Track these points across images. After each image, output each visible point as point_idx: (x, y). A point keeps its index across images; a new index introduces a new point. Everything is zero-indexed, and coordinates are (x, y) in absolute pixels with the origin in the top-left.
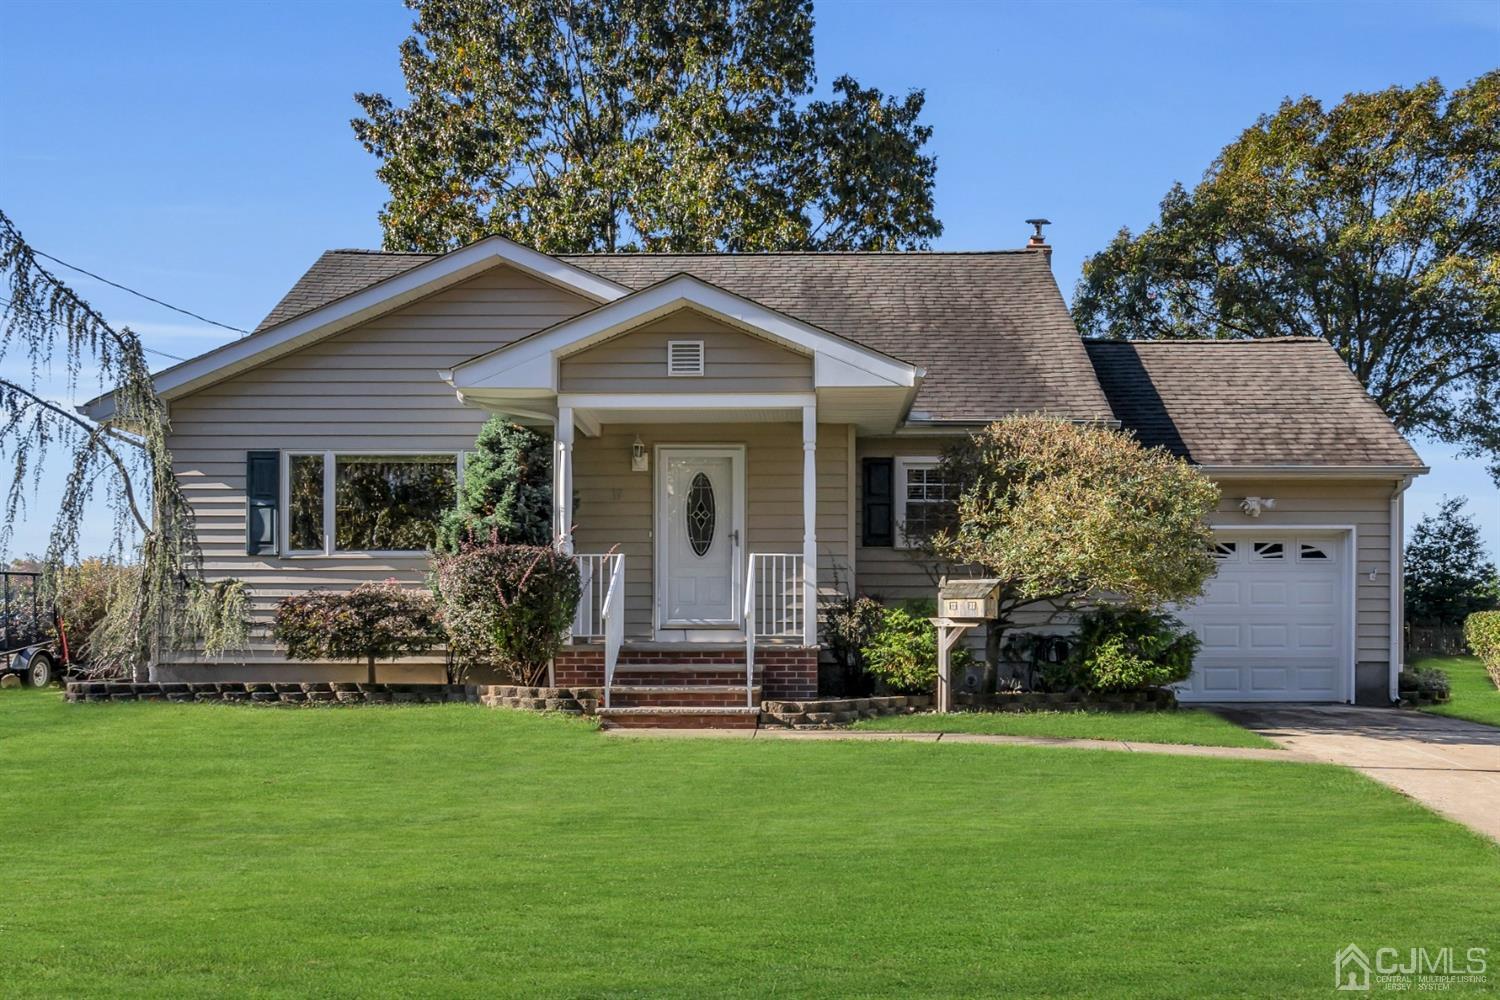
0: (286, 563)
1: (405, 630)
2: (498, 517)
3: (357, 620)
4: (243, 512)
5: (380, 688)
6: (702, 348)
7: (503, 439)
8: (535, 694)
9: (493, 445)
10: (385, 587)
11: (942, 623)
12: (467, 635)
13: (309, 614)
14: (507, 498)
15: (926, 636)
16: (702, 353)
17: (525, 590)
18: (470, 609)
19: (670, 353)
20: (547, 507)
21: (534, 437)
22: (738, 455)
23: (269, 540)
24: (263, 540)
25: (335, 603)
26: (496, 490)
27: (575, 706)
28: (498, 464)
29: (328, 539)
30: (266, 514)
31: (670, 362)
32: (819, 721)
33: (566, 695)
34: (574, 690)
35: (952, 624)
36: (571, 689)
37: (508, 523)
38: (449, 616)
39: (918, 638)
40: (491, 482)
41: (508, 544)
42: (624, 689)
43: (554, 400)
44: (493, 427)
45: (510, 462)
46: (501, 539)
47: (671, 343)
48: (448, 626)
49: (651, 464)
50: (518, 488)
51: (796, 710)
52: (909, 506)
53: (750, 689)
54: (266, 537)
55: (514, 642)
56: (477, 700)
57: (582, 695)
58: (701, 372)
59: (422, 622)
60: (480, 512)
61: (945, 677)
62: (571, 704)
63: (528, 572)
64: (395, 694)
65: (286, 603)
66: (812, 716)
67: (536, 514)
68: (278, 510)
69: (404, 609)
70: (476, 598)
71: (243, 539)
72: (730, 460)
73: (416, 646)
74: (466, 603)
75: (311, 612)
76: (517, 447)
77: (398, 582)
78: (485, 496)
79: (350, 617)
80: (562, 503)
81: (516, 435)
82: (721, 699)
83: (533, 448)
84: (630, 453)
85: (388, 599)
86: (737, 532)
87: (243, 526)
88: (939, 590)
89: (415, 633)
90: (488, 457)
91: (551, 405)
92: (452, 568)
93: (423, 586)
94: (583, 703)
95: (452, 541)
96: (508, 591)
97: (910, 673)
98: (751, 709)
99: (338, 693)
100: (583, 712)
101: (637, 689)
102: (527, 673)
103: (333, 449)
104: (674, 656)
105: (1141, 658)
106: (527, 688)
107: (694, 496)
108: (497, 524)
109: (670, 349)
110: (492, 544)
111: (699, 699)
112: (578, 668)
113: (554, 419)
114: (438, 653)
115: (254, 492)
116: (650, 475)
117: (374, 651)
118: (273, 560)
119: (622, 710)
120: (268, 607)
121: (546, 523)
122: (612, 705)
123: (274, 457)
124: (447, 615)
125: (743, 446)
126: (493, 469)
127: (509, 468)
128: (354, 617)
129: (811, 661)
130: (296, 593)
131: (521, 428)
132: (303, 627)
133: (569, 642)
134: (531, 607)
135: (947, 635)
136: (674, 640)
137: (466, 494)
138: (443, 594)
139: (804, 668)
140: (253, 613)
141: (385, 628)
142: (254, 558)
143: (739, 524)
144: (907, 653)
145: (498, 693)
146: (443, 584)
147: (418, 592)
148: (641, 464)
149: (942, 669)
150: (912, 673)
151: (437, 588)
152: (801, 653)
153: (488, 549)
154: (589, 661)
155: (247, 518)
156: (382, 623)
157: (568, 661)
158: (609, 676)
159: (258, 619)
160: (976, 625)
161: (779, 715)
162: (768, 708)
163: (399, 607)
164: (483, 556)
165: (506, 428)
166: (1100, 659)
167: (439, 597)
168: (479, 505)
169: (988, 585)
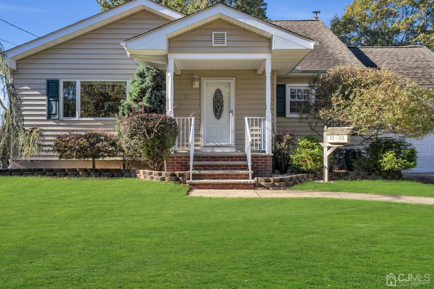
0: (61, 122)
1: (107, 148)
2: (144, 102)
3: (87, 144)
4: (45, 103)
5: (97, 170)
6: (226, 35)
7: (146, 72)
8: (160, 174)
9: (142, 75)
10: (99, 131)
11: (325, 145)
12: (132, 150)
13: (68, 141)
14: (147, 95)
15: (316, 150)
16: (226, 37)
17: (156, 131)
18: (133, 139)
19: (213, 37)
20: (163, 99)
21: (158, 72)
22: (233, 82)
23: (55, 113)
24: (52, 113)
25: (78, 137)
26: (143, 92)
27: (177, 180)
28: (143, 83)
29: (78, 113)
30: (54, 104)
31: (213, 40)
32: (280, 186)
33: (174, 175)
34: (177, 173)
35: (330, 145)
36: (176, 173)
37: (148, 105)
38: (124, 142)
39: (313, 151)
40: (141, 89)
41: (148, 113)
42: (197, 172)
43: (166, 56)
44: (141, 68)
45: (148, 81)
46: (146, 111)
47: (213, 33)
48: (124, 146)
49: (200, 85)
50: (151, 92)
51: (270, 181)
52: (291, 102)
53: (250, 172)
54: (54, 112)
55: (151, 153)
56: (136, 176)
57: (180, 175)
58: (226, 45)
59: (113, 144)
60: (136, 101)
61: (327, 167)
62: (175, 179)
63: (158, 124)
64: (103, 173)
65: (59, 137)
66: (276, 184)
67: (159, 102)
68: (58, 102)
69: (106, 139)
70: (135, 135)
71: (45, 113)
72: (230, 83)
73: (111, 154)
74: (131, 137)
75: (69, 141)
76: (151, 75)
77: (104, 129)
78: (138, 95)
79: (84, 142)
80: (170, 97)
81: (150, 71)
82: (237, 177)
83: (157, 76)
84: (192, 80)
85: (100, 136)
86: (232, 110)
87: (45, 108)
88: (324, 131)
89: (111, 149)
90: (139, 80)
91: (165, 58)
92: (126, 123)
93: (114, 131)
94: (181, 178)
95: (125, 112)
96: (149, 132)
97: (310, 165)
98: (250, 181)
99: (80, 172)
100: (181, 183)
101: (202, 172)
102: (156, 165)
103: (79, 79)
104: (214, 158)
105: (403, 159)
106: (157, 172)
107: (215, 97)
108: (143, 105)
109: (213, 35)
110: (141, 113)
111: (227, 177)
112: (176, 163)
113: (166, 64)
114: (120, 156)
115: (49, 96)
116: (200, 89)
117: (95, 156)
118: (57, 121)
119: (197, 181)
120: (52, 138)
121: (162, 105)
122: (193, 179)
123: (57, 82)
124: (123, 142)
125: (234, 78)
126: (142, 84)
127: (148, 84)
128: (86, 142)
129: (270, 160)
130: (64, 133)
131: (152, 68)
132: (65, 147)
133: (173, 153)
134: (158, 139)
135: (328, 150)
136: (209, 151)
137: (130, 94)
138: (122, 133)
139: (267, 163)
140: (44, 141)
141: (98, 147)
142: (49, 120)
143: (233, 107)
144: (309, 157)
145: (144, 173)
146: (122, 128)
147: (112, 133)
148: (196, 85)
149: (326, 164)
150: (311, 164)
151: (119, 131)
152: (265, 157)
153: (140, 115)
154: (181, 160)
155: (47, 105)
156: (97, 145)
157: (172, 160)
158: (191, 167)
159: (47, 143)
160: (343, 146)
161: (263, 183)
162: (258, 180)
163: (104, 138)
164: (138, 118)
165: (147, 68)
166: (385, 159)
167: (120, 134)
168: (136, 98)
169: (348, 129)
